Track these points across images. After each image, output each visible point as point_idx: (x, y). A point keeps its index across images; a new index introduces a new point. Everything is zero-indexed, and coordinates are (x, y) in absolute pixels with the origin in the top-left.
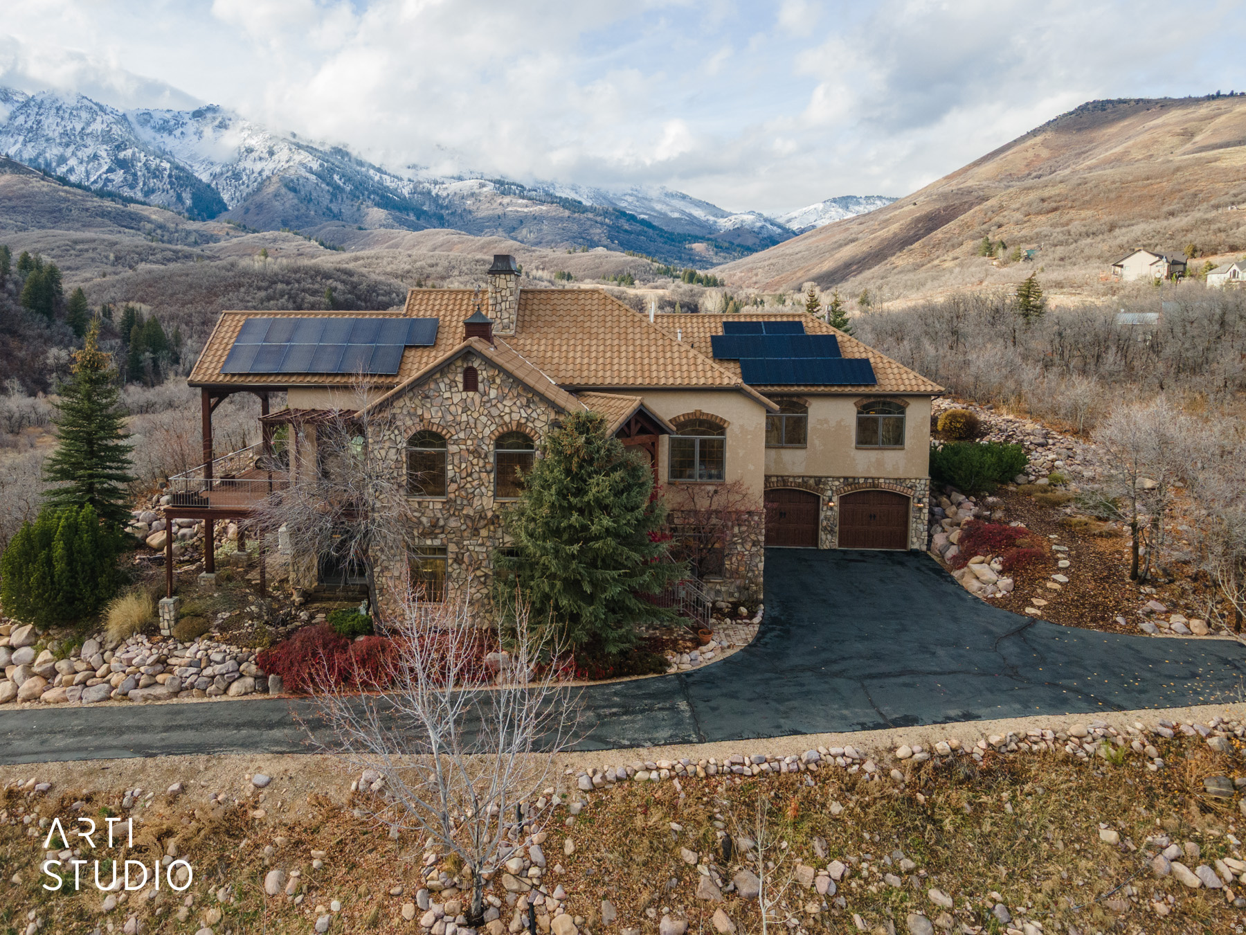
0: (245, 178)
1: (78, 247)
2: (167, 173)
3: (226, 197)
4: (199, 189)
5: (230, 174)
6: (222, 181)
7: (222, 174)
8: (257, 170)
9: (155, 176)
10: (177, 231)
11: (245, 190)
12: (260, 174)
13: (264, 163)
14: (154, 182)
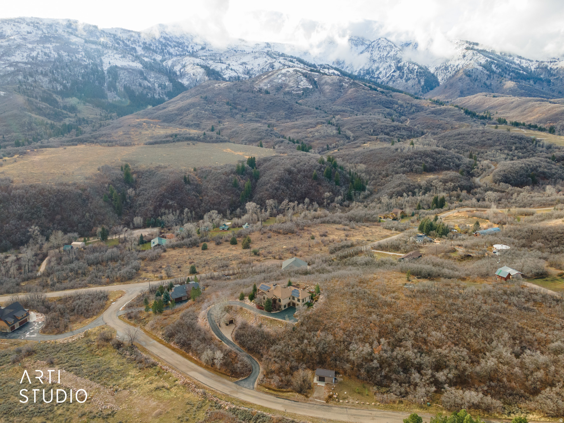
0: (450, 69)
1: (363, 127)
2: (416, 71)
3: (440, 78)
4: (428, 77)
5: (444, 67)
6: (440, 71)
7: (440, 68)
8: (456, 65)
9: (411, 73)
10: (407, 107)
11: (449, 75)
12: (457, 66)
13: (460, 61)
14: (410, 75)
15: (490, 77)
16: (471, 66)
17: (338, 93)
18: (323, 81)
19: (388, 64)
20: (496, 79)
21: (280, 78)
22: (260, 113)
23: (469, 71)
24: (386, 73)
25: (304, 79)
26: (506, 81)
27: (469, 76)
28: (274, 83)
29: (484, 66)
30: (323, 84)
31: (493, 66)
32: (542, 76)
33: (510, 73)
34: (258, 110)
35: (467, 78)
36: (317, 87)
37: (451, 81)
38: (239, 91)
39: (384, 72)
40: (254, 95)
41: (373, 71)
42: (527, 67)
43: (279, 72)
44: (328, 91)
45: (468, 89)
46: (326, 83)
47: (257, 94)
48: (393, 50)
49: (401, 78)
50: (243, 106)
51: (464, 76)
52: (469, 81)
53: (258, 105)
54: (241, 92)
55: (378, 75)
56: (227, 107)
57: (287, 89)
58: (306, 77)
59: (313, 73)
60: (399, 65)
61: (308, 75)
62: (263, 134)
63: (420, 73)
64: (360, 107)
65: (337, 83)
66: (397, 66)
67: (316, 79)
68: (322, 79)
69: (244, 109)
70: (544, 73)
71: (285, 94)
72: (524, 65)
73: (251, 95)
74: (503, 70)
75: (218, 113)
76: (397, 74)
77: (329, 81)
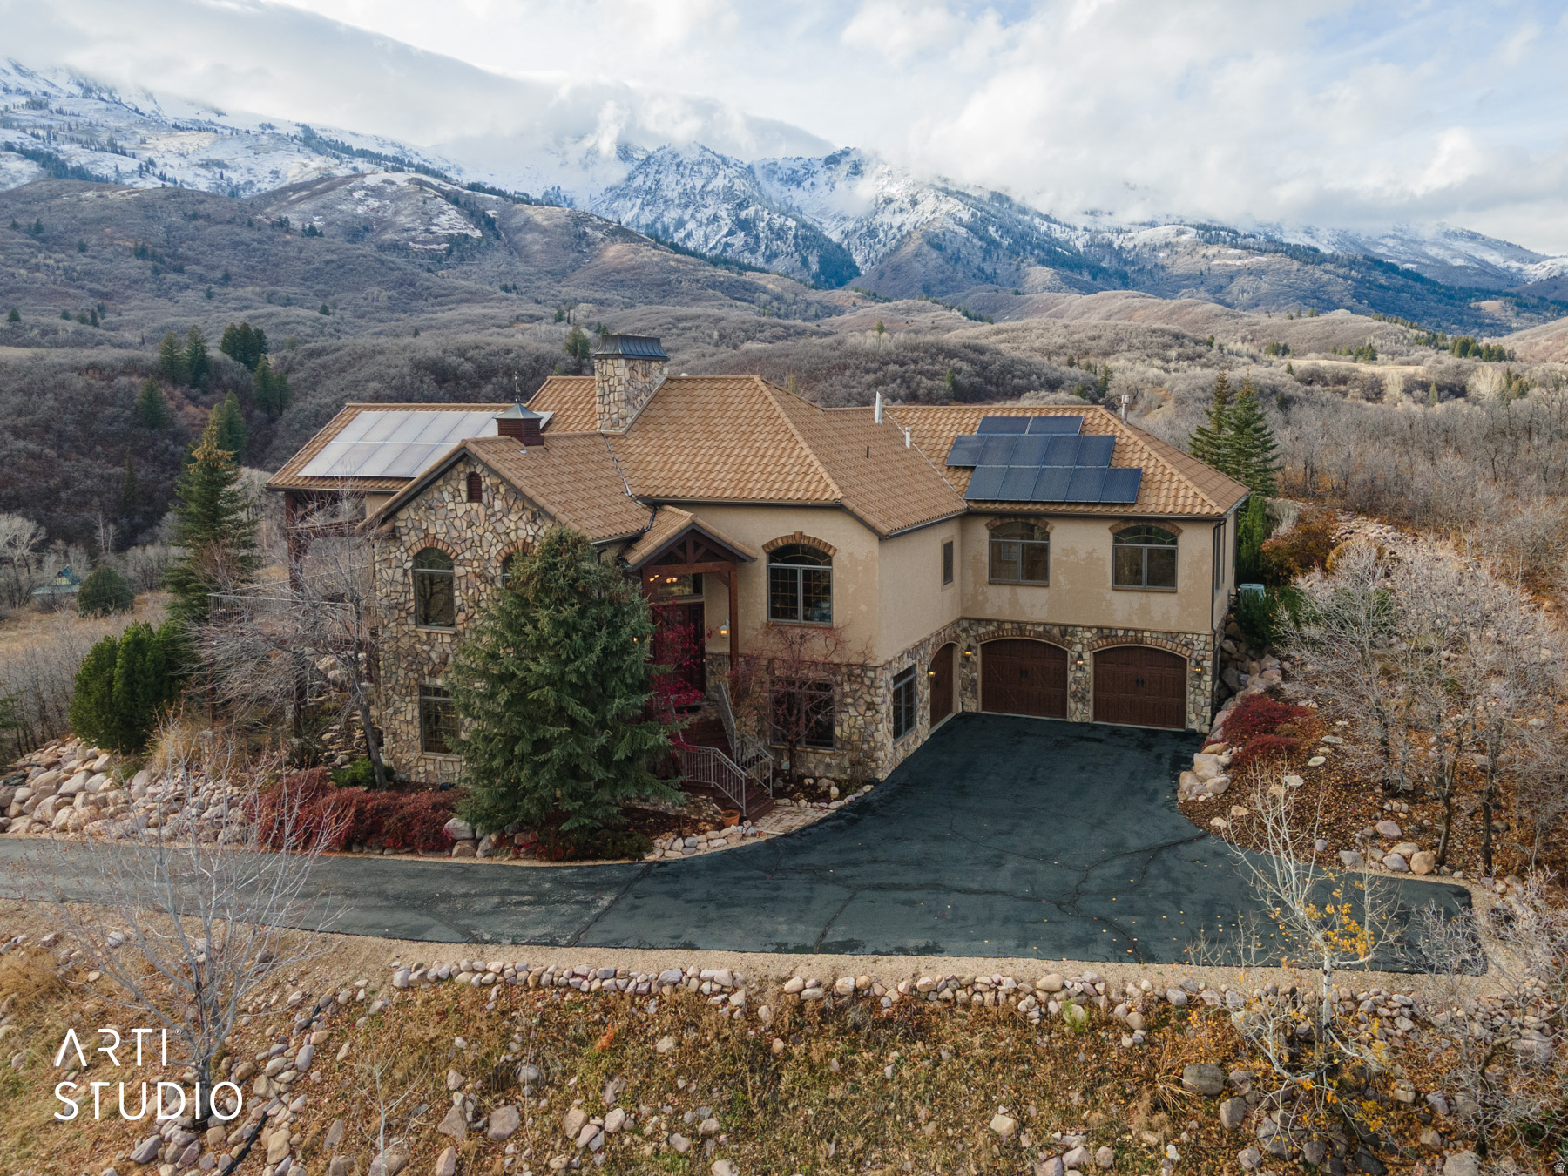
0: (881, 234)
1: (681, 325)
2: (792, 233)
3: (858, 259)
4: (827, 250)
5: (865, 230)
6: (855, 240)
7: (855, 231)
8: (896, 223)
9: (779, 238)
10: (795, 303)
11: (882, 250)
12: (900, 228)
13: (905, 216)
14: (775, 245)
15: (990, 256)
16: (937, 225)
17: (574, 255)
18: (517, 221)
19: (709, 212)
20: (1006, 260)
21: (360, 201)
22: (283, 291)
23: (937, 236)
24: (706, 238)
25: (451, 212)
26: (1029, 265)
27: (939, 247)
28: (336, 215)
29: (970, 228)
30: (519, 230)
31: (991, 229)
32: (1104, 264)
33: (1033, 249)
34: (278, 282)
35: (935, 254)
36: (498, 237)
37: (894, 259)
38: (195, 217)
39: (699, 234)
40: (257, 235)
41: (665, 230)
42: (1067, 242)
43: (356, 182)
44: (537, 247)
45: (942, 282)
46: (529, 225)
47: (269, 232)
48: (721, 173)
49: (753, 252)
50: (212, 268)
51: (926, 248)
52: (941, 261)
53: (277, 265)
54: (201, 222)
55: (683, 240)
56: (139, 263)
57: (388, 236)
58: (456, 202)
59: (481, 195)
60: (743, 215)
61: (462, 200)
62: (300, 328)
63: (804, 238)
64: (652, 295)
65: (565, 226)
66: (738, 219)
67: (490, 213)
68: (515, 213)
69: (218, 274)
70: (1107, 258)
71: (381, 248)
72: (1058, 233)
73: (246, 235)
74: (1016, 242)
75: (98, 280)
76: (739, 239)
77: (539, 219)
